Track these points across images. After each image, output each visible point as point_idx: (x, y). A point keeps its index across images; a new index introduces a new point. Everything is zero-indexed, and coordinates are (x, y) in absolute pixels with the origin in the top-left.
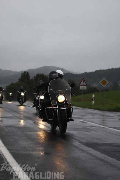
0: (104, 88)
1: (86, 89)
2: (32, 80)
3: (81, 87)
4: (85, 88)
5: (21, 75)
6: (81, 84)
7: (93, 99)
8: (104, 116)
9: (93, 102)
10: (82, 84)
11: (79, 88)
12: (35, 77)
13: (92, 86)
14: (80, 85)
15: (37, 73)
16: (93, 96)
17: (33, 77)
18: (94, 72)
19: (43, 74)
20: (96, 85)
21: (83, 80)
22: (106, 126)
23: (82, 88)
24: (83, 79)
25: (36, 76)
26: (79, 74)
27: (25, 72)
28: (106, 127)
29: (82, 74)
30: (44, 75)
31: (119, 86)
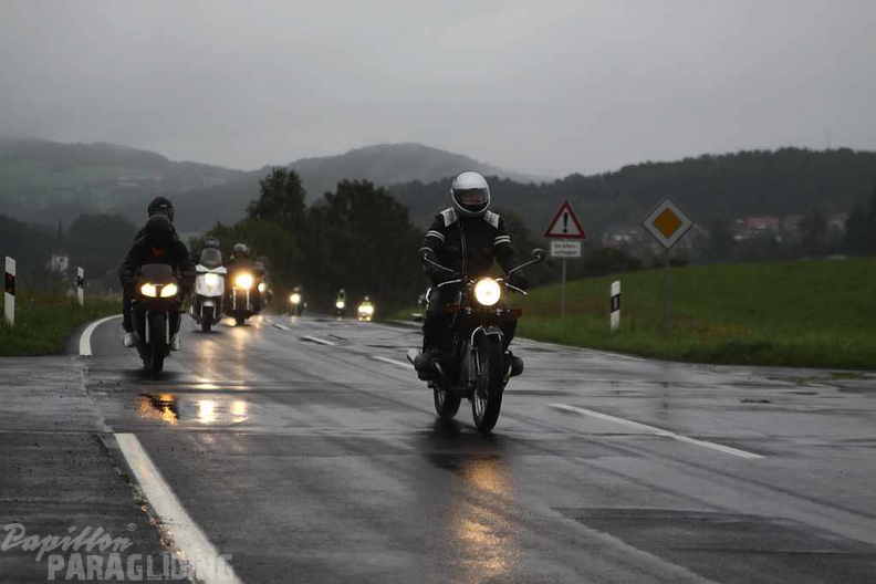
0: (667, 251)
1: (578, 255)
2: (314, 210)
3: (553, 243)
4: (575, 249)
5: (260, 187)
6: (553, 232)
7: (614, 303)
8: (665, 384)
9: (615, 317)
10: (558, 229)
11: (547, 248)
12: (328, 195)
13: (605, 241)
14: (548, 235)
15: (340, 178)
16: (616, 288)
17: (321, 195)
18: (616, 174)
19: (369, 180)
20: (627, 238)
21: (566, 210)
22: (676, 431)
23: (557, 249)
24: (566, 205)
25: (334, 191)
26: (543, 185)
27: (279, 174)
28: (677, 437)
29: (558, 181)
30: (375, 188)
31: (735, 243)
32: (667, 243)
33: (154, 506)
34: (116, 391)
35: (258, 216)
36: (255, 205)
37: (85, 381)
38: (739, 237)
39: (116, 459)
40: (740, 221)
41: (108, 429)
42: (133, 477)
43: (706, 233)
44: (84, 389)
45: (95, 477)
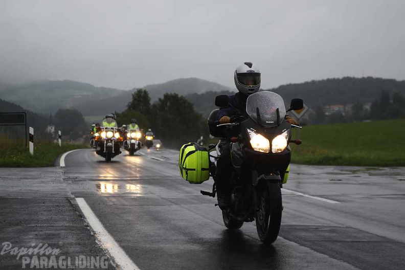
0: (298, 119)
2: (154, 106)
5: (132, 97)
8: (299, 174)
12: (160, 100)
15: (165, 92)
17: (157, 100)
19: (177, 93)
22: (304, 193)
25: (162, 98)
27: (140, 91)
28: (304, 195)
30: (179, 96)
31: (327, 116)
32: (299, 116)
33: (92, 227)
34: (75, 181)
35: (131, 109)
36: (130, 104)
37: (63, 177)
38: (327, 114)
39: (76, 208)
40: (328, 107)
41: (73, 196)
42: (83, 215)
43: (314, 113)
44: (62, 180)
45: (68, 215)
